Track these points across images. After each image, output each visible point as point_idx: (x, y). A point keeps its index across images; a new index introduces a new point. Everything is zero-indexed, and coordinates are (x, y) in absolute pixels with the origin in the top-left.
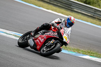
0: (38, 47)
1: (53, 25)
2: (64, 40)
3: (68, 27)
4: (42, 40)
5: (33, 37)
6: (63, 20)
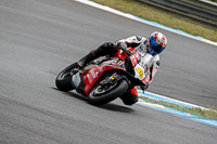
0: (87, 88)
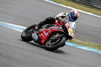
0: (43, 41)
1: (57, 19)
2: (70, 34)
3: (73, 21)
4: (47, 34)
5: (37, 30)
6: (67, 14)
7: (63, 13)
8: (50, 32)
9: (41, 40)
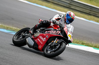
7: (58, 15)
8: (47, 37)
9: (38, 46)
